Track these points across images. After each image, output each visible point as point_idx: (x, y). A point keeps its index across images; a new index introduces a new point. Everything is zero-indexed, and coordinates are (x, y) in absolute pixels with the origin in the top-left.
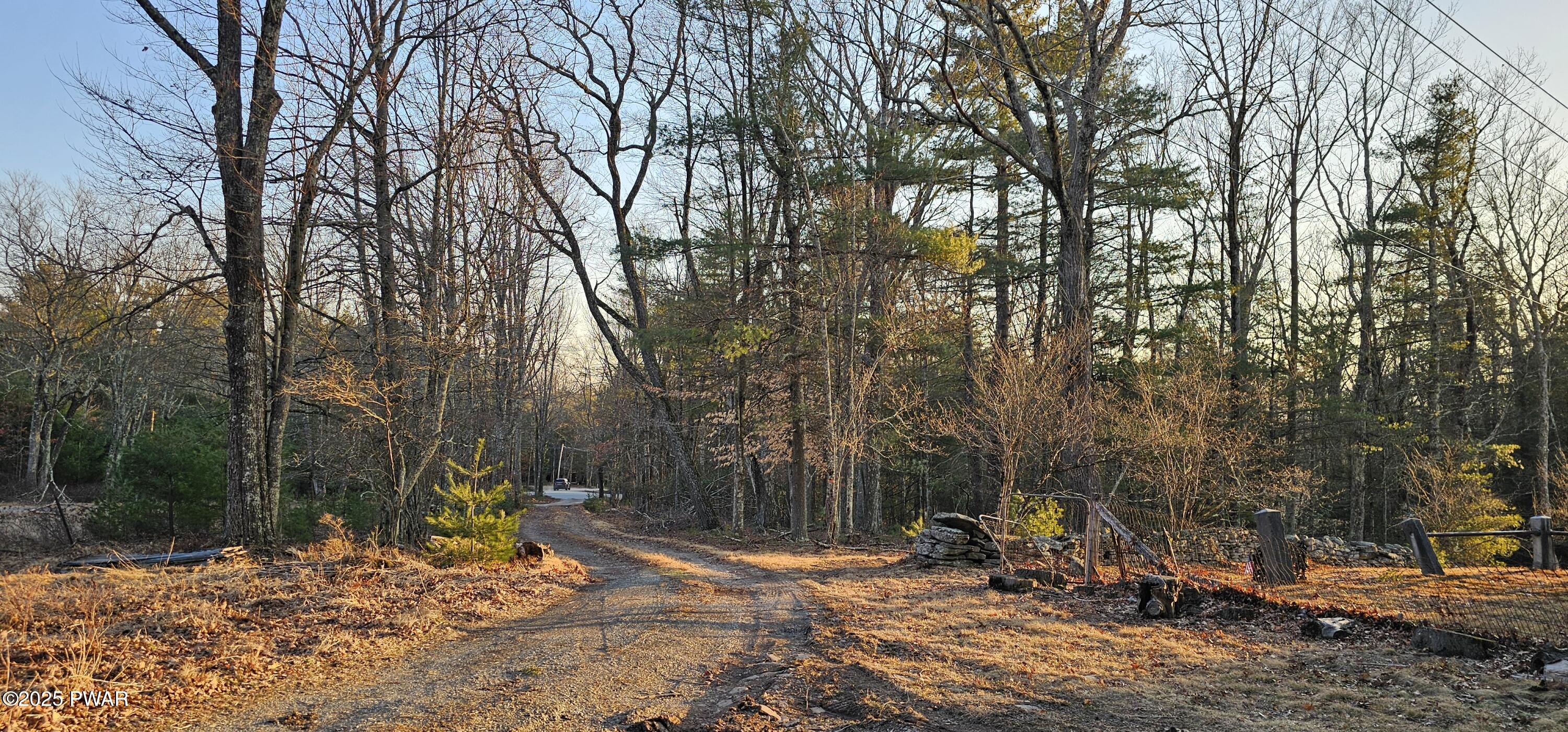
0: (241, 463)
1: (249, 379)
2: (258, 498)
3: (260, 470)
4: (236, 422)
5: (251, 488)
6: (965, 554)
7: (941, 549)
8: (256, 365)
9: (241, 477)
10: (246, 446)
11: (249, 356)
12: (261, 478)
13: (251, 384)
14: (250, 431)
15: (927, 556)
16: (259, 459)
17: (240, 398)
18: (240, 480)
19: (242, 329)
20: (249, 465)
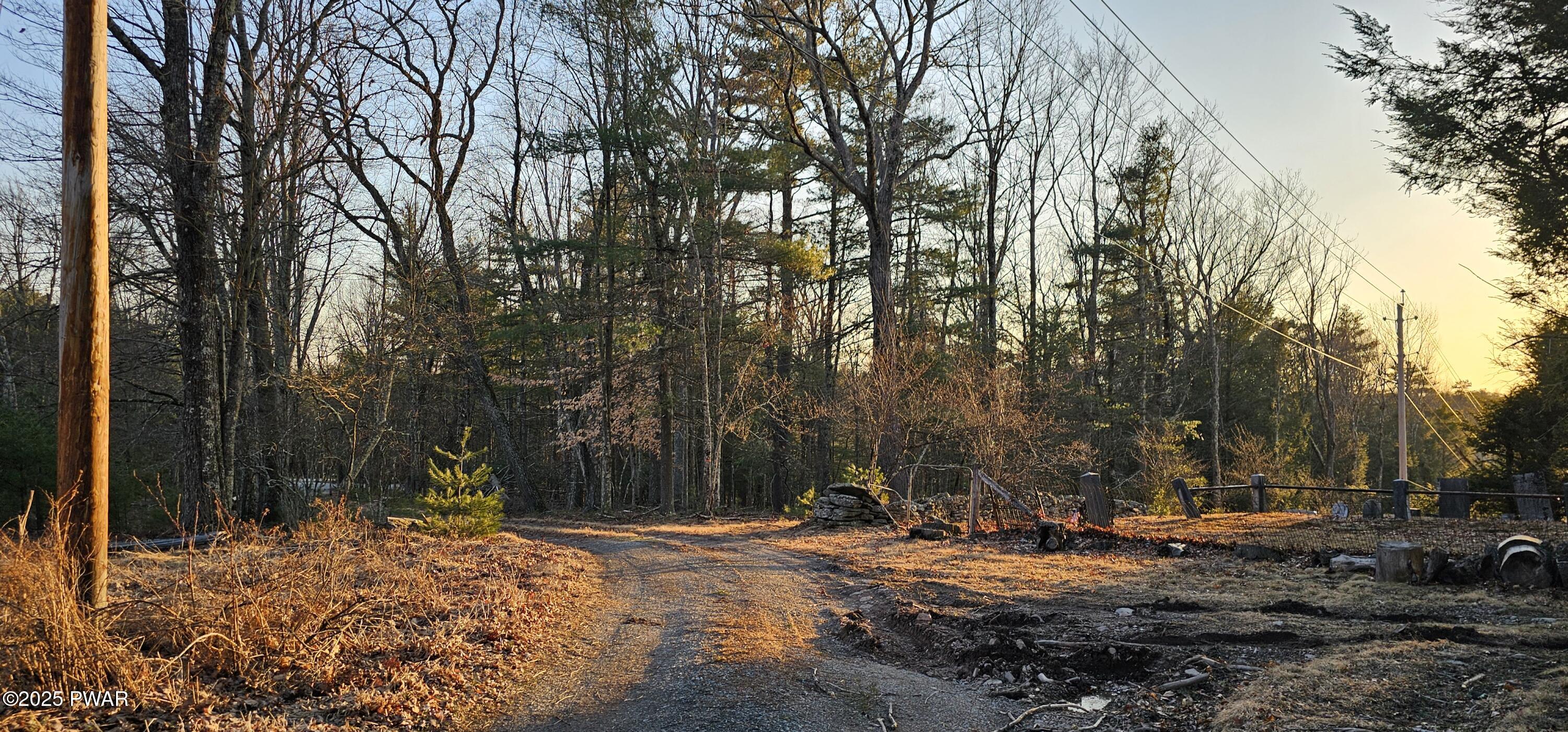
0: (200, 453)
1: (206, 373)
2: (218, 486)
3: (218, 460)
4: (194, 414)
5: (212, 476)
6: (859, 516)
7: (840, 513)
8: (213, 359)
9: (202, 466)
10: (206, 437)
11: (206, 351)
12: (219, 467)
13: (209, 377)
14: (209, 422)
15: (826, 519)
16: (217, 449)
17: (197, 392)
18: (200, 469)
19: (199, 324)
20: (209, 454)
